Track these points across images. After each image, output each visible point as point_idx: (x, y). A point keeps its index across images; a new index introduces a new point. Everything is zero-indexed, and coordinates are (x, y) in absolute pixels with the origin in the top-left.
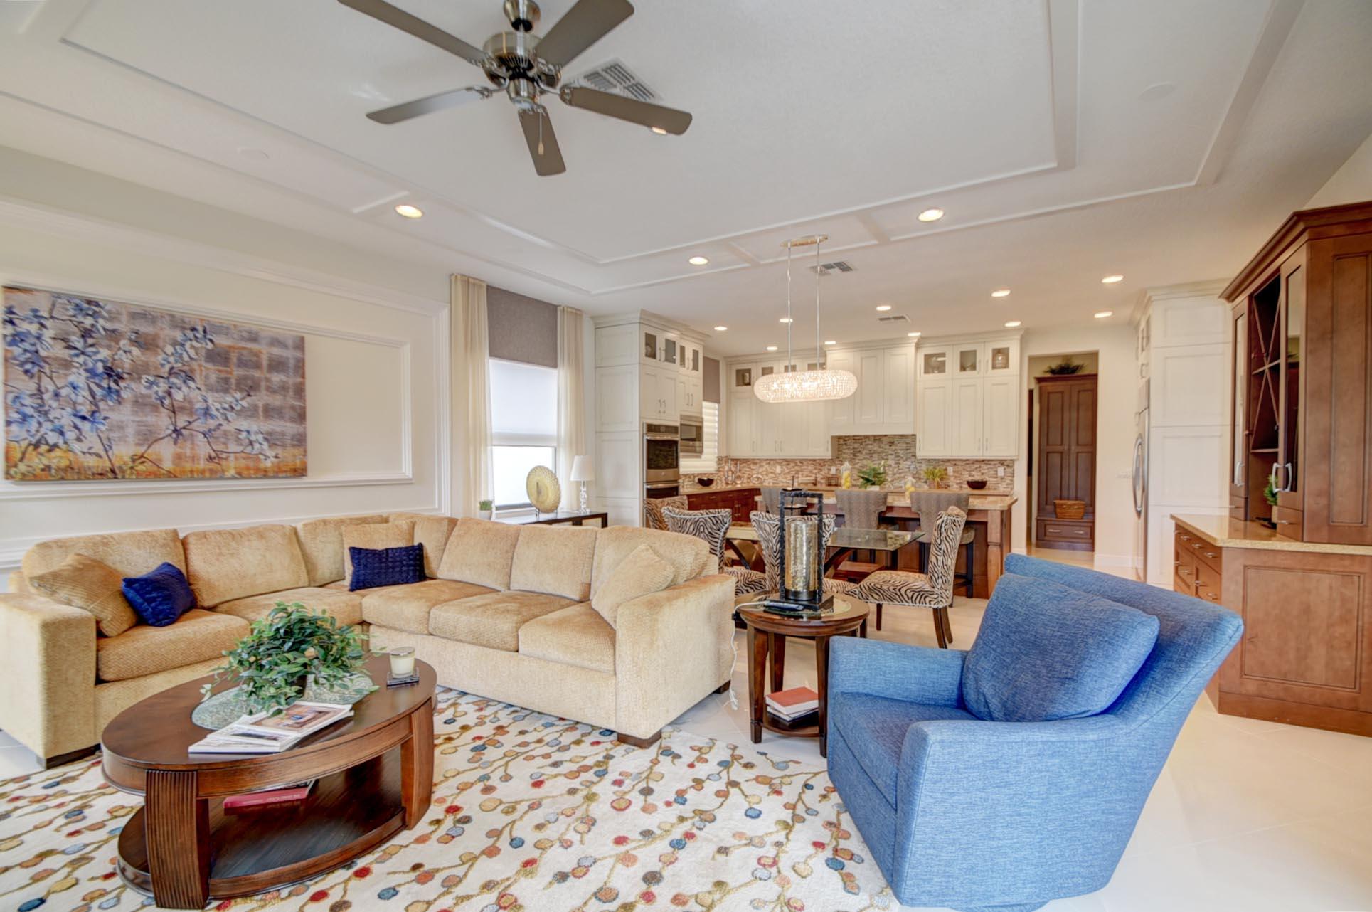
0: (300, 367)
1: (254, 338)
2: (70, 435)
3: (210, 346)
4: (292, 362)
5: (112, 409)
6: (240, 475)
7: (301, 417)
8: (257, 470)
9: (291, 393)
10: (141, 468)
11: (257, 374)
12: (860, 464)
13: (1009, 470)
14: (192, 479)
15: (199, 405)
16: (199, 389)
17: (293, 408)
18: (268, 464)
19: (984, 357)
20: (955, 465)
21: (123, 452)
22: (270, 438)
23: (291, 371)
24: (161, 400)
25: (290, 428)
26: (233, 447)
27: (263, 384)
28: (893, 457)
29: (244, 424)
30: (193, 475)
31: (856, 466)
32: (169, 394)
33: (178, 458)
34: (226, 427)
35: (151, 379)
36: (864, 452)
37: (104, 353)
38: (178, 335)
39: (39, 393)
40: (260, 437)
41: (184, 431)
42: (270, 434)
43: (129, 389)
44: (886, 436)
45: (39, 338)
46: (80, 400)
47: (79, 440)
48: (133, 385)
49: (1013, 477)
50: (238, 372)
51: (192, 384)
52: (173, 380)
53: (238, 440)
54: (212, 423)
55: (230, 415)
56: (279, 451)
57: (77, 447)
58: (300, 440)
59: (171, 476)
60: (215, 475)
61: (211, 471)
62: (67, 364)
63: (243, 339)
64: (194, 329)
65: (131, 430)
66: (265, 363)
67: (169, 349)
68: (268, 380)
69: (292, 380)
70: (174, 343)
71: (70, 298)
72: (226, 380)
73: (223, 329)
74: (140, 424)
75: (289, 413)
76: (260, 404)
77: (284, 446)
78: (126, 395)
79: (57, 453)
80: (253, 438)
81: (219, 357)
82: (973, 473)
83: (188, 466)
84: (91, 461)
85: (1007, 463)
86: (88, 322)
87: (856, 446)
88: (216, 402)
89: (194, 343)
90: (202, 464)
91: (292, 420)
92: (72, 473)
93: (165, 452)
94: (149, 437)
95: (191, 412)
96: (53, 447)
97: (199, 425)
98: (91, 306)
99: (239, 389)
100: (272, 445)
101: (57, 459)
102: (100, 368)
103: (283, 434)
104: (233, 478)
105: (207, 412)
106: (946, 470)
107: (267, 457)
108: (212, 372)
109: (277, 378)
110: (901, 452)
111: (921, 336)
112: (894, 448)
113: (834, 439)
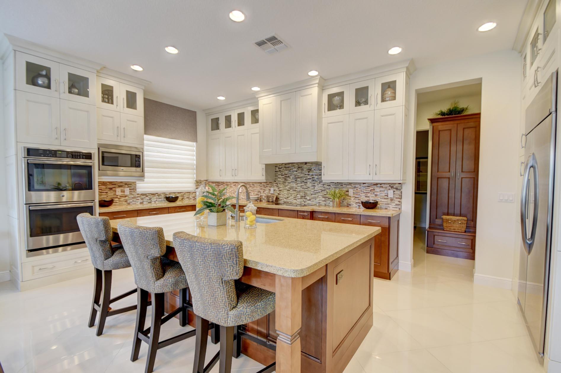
12: (289, 186)
13: (398, 192)
19: (375, 92)
20: (355, 187)
28: (310, 181)
31: (286, 188)
44: (306, 163)
49: (401, 198)
82: (369, 195)
85: (396, 187)
87: (286, 172)
106: (348, 191)
110: (316, 177)
111: (321, 77)
112: (311, 173)
113: (268, 166)
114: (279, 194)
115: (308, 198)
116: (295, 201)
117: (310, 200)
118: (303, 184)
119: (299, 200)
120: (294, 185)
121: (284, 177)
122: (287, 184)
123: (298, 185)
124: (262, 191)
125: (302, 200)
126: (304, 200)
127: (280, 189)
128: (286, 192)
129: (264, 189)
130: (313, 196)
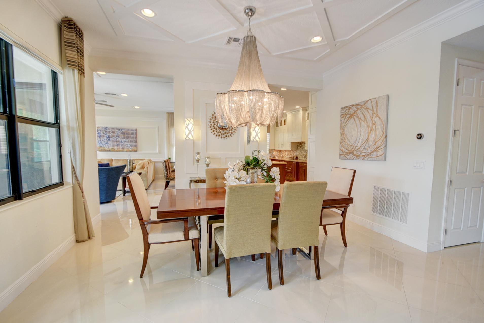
0: (136, 134)
1: (128, 130)
2: (104, 145)
3: (122, 132)
4: (135, 133)
5: (109, 142)
6: (126, 151)
7: (136, 142)
8: (129, 150)
9: (134, 138)
10: (113, 150)
11: (129, 136)
14: (119, 152)
15: (120, 141)
16: (120, 138)
17: (135, 141)
18: (131, 150)
21: (111, 148)
22: (131, 146)
23: (134, 135)
24: (115, 140)
25: (134, 144)
26: (125, 147)
27: (130, 137)
29: (127, 143)
30: (120, 151)
32: (116, 139)
33: (118, 149)
34: (124, 144)
35: (114, 137)
37: (108, 134)
38: (117, 131)
39: (101, 140)
40: (129, 146)
41: (119, 145)
42: (131, 145)
43: (111, 139)
45: (101, 133)
46: (105, 141)
47: (105, 146)
48: (112, 139)
50: (126, 135)
51: (119, 138)
52: (117, 137)
53: (126, 146)
54: (122, 143)
55: (125, 142)
56: (133, 148)
57: (105, 147)
58: (136, 146)
59: (117, 151)
60: (123, 151)
61: (122, 151)
62: (104, 136)
63: (127, 130)
64: (120, 130)
65: (111, 145)
66: (130, 134)
67: (116, 133)
68: (131, 136)
69: (135, 136)
70: (117, 132)
71: (104, 127)
72: (124, 137)
73: (124, 129)
74: (113, 144)
75: (134, 141)
76: (129, 140)
77: (133, 147)
78: (111, 140)
79: (103, 148)
80: (128, 146)
81: (123, 133)
83: (119, 150)
84: (107, 149)
86: (106, 130)
88: (123, 140)
89: (120, 132)
90: (121, 150)
91: (135, 143)
92: (105, 151)
93: (116, 148)
94: (114, 146)
95: (119, 142)
96: (102, 147)
97: (120, 144)
98: (106, 128)
99: (126, 138)
100: (131, 147)
101: (103, 149)
102: (108, 136)
103: (133, 145)
104: (125, 152)
105: (121, 142)
107: (130, 149)
108: (122, 136)
109: (132, 136)
111: (302, 107)
113: (292, 143)
114: (298, 156)
116: (302, 159)
118: (305, 151)
119: (304, 158)
124: (293, 154)
127: (297, 153)
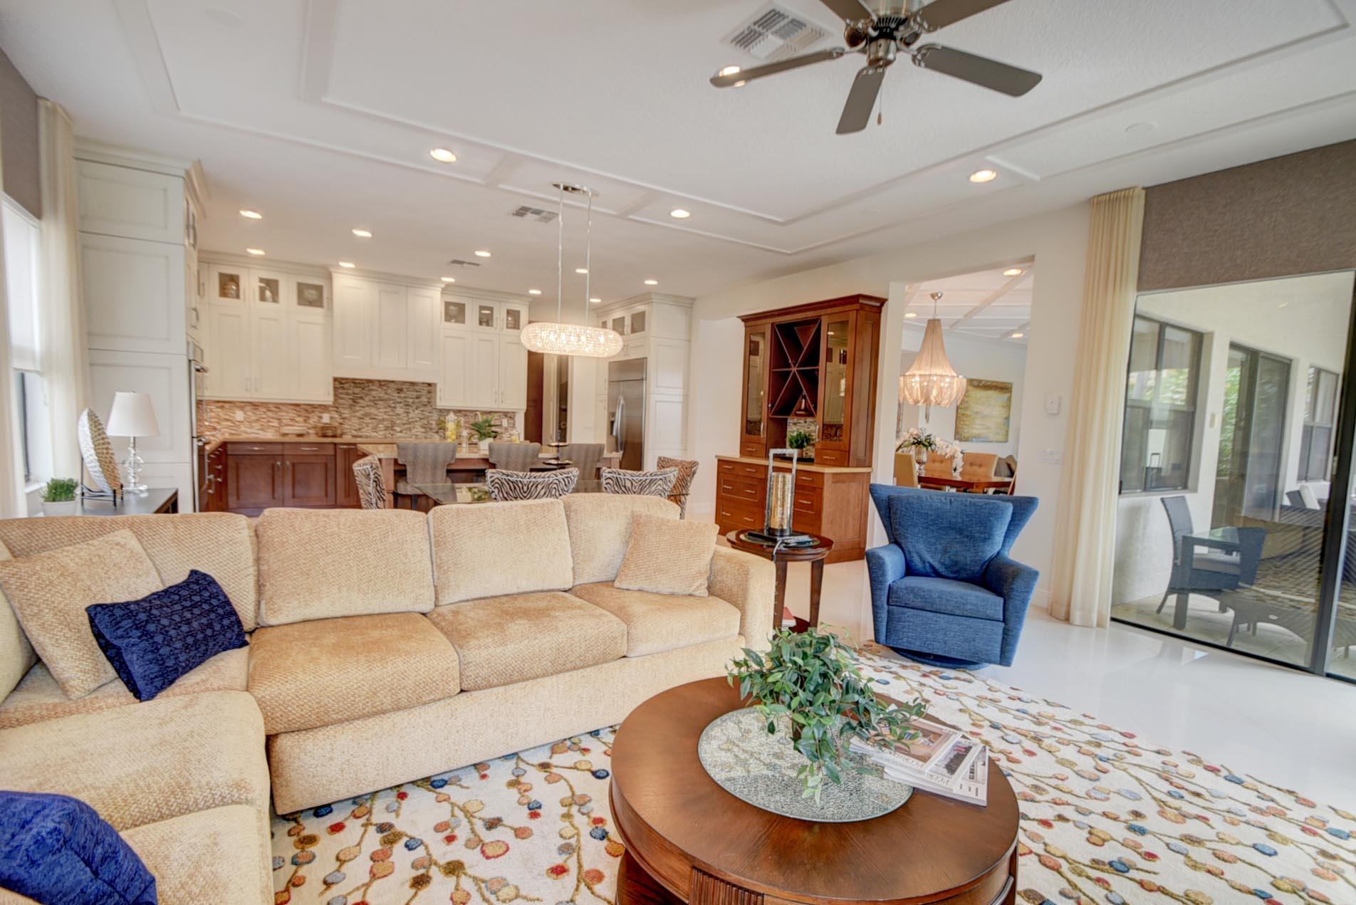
13: (511, 421)
19: (500, 316)
20: (466, 415)
28: (401, 405)
31: (358, 414)
36: (367, 399)
44: (393, 382)
49: (513, 427)
85: (509, 415)
110: (411, 400)
112: (402, 395)
115: (398, 429)
117: (401, 432)
120: (373, 411)
121: (351, 397)
122: (358, 408)
123: (381, 410)
125: (387, 432)
126: (392, 432)
127: (344, 416)
128: (355, 421)
129: (307, 415)
130: (407, 426)
